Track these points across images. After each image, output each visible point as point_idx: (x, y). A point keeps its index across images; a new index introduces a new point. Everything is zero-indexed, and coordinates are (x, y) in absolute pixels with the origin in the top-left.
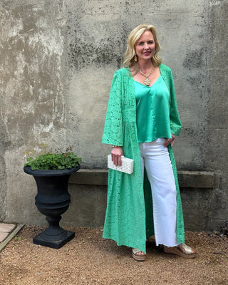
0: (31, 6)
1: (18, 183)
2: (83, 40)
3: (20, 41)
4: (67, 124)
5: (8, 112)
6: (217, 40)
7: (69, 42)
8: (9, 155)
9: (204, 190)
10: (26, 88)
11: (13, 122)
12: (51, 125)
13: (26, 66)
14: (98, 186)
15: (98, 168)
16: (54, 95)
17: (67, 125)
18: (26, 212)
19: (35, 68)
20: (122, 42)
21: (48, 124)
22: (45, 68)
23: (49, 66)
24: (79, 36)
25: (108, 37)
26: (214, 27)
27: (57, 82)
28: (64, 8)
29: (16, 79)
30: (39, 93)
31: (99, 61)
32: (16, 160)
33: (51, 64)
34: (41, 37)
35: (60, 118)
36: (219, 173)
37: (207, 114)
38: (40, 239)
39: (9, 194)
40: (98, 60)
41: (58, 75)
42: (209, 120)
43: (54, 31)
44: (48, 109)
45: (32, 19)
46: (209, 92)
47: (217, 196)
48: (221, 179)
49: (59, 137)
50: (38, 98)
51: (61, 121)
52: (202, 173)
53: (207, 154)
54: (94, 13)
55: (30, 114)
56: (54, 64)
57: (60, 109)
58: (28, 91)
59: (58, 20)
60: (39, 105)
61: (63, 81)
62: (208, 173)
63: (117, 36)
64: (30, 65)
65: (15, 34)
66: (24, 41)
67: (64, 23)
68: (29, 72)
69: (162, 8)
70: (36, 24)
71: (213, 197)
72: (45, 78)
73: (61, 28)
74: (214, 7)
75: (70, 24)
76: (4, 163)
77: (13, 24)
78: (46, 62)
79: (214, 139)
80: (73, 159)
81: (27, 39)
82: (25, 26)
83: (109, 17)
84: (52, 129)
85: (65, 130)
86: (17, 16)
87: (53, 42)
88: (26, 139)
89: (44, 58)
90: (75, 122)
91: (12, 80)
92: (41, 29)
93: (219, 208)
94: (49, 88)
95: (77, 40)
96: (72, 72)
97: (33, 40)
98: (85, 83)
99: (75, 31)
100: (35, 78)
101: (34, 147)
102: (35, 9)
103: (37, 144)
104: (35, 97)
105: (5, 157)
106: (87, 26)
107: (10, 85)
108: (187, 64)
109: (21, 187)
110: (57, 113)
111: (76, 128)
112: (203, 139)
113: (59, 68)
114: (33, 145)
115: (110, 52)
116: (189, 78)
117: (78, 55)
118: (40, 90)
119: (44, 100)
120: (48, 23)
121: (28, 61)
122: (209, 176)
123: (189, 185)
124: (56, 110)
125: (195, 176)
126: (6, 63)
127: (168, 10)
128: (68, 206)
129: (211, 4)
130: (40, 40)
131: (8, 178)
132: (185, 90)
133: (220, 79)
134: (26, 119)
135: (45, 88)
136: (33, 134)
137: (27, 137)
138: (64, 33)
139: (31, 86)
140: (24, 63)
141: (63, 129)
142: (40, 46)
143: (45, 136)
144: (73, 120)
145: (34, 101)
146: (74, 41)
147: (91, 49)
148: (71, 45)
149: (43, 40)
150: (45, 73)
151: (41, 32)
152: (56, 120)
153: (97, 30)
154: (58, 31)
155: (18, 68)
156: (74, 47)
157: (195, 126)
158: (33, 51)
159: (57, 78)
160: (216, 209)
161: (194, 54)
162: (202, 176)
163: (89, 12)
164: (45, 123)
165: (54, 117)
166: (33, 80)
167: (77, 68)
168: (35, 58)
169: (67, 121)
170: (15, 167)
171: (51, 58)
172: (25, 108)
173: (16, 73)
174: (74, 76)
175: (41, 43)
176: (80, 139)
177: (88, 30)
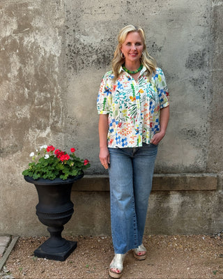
0: (26, 5)
1: (13, 193)
2: (82, 41)
3: (14, 41)
4: (65, 128)
6: (219, 41)
7: (67, 42)
9: (206, 192)
10: (21, 91)
11: (6, 127)
12: (48, 130)
13: (20, 69)
14: (98, 192)
15: (98, 174)
16: (52, 98)
17: (66, 130)
18: (21, 223)
19: (30, 70)
21: (45, 130)
22: (42, 70)
23: (46, 68)
24: (77, 37)
25: (108, 37)
26: (216, 28)
27: (55, 85)
28: (62, 7)
29: (10, 81)
30: (35, 96)
31: (100, 62)
32: (10, 168)
33: (48, 65)
34: (37, 37)
35: (57, 122)
37: (210, 116)
38: (42, 252)
40: (98, 61)
41: (56, 77)
42: (212, 121)
43: (51, 31)
44: (44, 113)
45: (27, 18)
46: (212, 93)
47: (220, 198)
49: (57, 142)
50: (33, 102)
51: (59, 125)
52: (205, 175)
53: (210, 155)
54: (94, 12)
55: (26, 118)
56: (51, 66)
57: (58, 113)
58: (23, 95)
59: (56, 20)
60: (35, 109)
61: (61, 83)
62: (212, 175)
64: (25, 67)
65: (8, 34)
66: (18, 41)
67: (61, 23)
68: (24, 74)
69: (164, 8)
70: (32, 24)
71: (216, 198)
72: (42, 80)
73: (59, 28)
74: (216, 7)
75: (68, 24)
77: (6, 23)
78: (42, 64)
79: (217, 141)
81: (21, 39)
82: (19, 26)
83: (109, 17)
84: (49, 134)
85: (63, 135)
86: (10, 15)
87: (50, 42)
88: (21, 145)
89: (40, 59)
90: (73, 127)
91: (5, 83)
92: (37, 28)
94: (45, 91)
95: (77, 40)
96: (70, 74)
97: (28, 40)
98: (85, 85)
99: (74, 31)
100: (31, 80)
102: (30, 8)
103: (33, 150)
104: (30, 100)
106: (86, 26)
107: (3, 88)
108: (190, 65)
110: (54, 117)
111: (75, 132)
112: (205, 141)
113: (57, 70)
114: (29, 151)
115: (110, 53)
116: (191, 79)
117: (75, 57)
118: (36, 93)
119: (40, 103)
120: (45, 23)
121: (23, 62)
122: (213, 178)
123: (192, 188)
124: (54, 114)
125: (199, 178)
127: (170, 10)
129: (213, 5)
130: (35, 40)
132: (188, 92)
134: (21, 124)
135: (41, 91)
136: (28, 139)
137: (22, 144)
138: (62, 33)
139: (26, 89)
140: (19, 65)
141: (61, 134)
142: (35, 46)
143: (41, 141)
144: (71, 124)
145: (30, 105)
146: (72, 42)
147: (90, 49)
148: (69, 45)
149: (39, 41)
150: (41, 75)
151: (37, 31)
152: (53, 124)
153: (97, 30)
154: (55, 32)
155: (12, 70)
156: (72, 48)
157: (197, 128)
158: (28, 52)
159: (55, 80)
160: (219, 211)
161: (196, 55)
162: (205, 178)
163: (89, 11)
164: (41, 127)
165: (51, 121)
166: (29, 82)
167: (75, 69)
168: (31, 59)
169: (65, 125)
170: (8, 175)
171: (49, 59)
172: (19, 112)
173: (9, 75)
174: (73, 78)
175: (37, 43)
176: (79, 143)
177: (87, 30)
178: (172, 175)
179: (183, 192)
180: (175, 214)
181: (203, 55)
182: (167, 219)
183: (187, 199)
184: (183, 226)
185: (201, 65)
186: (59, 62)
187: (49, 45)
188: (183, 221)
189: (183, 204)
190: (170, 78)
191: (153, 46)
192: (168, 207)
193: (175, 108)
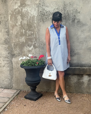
1: (18, 72)
2: (46, 10)
3: (19, 10)
4: (39, 46)
5: (14, 41)
7: (40, 10)
8: (14, 60)
10: (22, 31)
11: (16, 45)
12: (32, 47)
13: (21, 21)
16: (34, 33)
18: (21, 85)
19: (25, 22)
20: (63, 10)
21: (31, 47)
22: (30, 22)
25: (57, 8)
27: (35, 28)
30: (27, 33)
32: (17, 62)
33: (32, 20)
34: (28, 8)
35: (36, 44)
38: (27, 97)
39: (14, 77)
41: (35, 25)
43: (33, 6)
44: (31, 40)
49: (36, 52)
51: (36, 45)
55: (23, 42)
56: (33, 20)
57: (36, 40)
59: (35, 1)
60: (27, 38)
61: (38, 27)
63: (61, 7)
64: (23, 21)
65: (17, 7)
66: (20, 10)
67: (37, 2)
68: (23, 24)
70: (26, 3)
72: (30, 26)
73: (36, 4)
75: (40, 3)
76: (12, 63)
77: (16, 3)
78: (30, 19)
80: (42, 62)
81: (22, 9)
82: (21, 4)
84: (32, 49)
87: (33, 10)
89: (29, 17)
91: (16, 28)
92: (28, 5)
94: (31, 30)
95: (43, 9)
96: (41, 23)
97: (24, 10)
99: (43, 5)
100: (25, 26)
103: (26, 55)
104: (25, 34)
105: (13, 61)
106: (48, 3)
107: (14, 30)
109: (19, 74)
110: (35, 41)
111: (43, 48)
113: (36, 22)
117: (43, 16)
118: (27, 31)
119: (29, 36)
120: (31, 2)
121: (22, 19)
124: (34, 40)
126: (13, 20)
128: (39, 82)
131: (14, 70)
134: (21, 44)
135: (29, 31)
136: (24, 50)
137: (22, 52)
138: (38, 7)
139: (24, 30)
140: (21, 20)
141: (37, 48)
142: (27, 12)
143: (29, 51)
144: (41, 44)
145: (25, 36)
146: (42, 10)
147: (49, 13)
148: (41, 12)
149: (29, 10)
150: (30, 24)
151: (28, 6)
152: (34, 44)
153: (52, 4)
154: (35, 6)
155: (18, 22)
156: (42, 13)
158: (24, 15)
159: (35, 26)
164: (30, 46)
165: (33, 43)
166: (25, 27)
167: (43, 22)
168: (25, 18)
169: (39, 45)
170: (17, 65)
171: (32, 17)
172: (21, 39)
173: (17, 24)
174: (42, 25)
175: (28, 11)
176: (45, 53)
177: (48, 5)
178: (84, 68)
179: (89, 75)
180: (86, 85)
182: (82, 87)
183: (90, 78)
184: (89, 90)
186: (37, 19)
187: (32, 11)
188: (89, 88)
189: (89, 81)
190: (83, 25)
191: (76, 11)
192: (83, 81)
193: (86, 38)
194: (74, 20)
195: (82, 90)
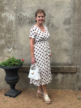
0: (2, 1)
2: (23, 15)
6: (76, 13)
9: (72, 73)
10: (1, 34)
12: (11, 48)
16: (12, 36)
17: (18, 49)
18: (2, 83)
19: (4, 26)
21: (10, 48)
22: (8, 26)
24: (21, 13)
25: (33, 13)
26: (75, 8)
27: (13, 32)
28: (15, 2)
30: (6, 36)
31: (30, 23)
33: (11, 24)
34: (7, 13)
35: (14, 46)
36: (78, 67)
37: (73, 43)
38: (7, 94)
41: (14, 28)
42: (74, 45)
43: (11, 11)
44: (10, 42)
45: (3, 6)
46: (74, 34)
47: (77, 76)
48: (79, 68)
49: (15, 53)
50: (6, 38)
51: (15, 47)
52: (71, 66)
53: (73, 59)
54: (27, 3)
55: (3, 44)
56: (12, 24)
57: (15, 42)
59: (13, 7)
60: (6, 41)
61: (16, 31)
62: (74, 66)
64: (2, 25)
67: (15, 8)
68: (2, 28)
69: (54, 1)
70: (4, 8)
71: (76, 76)
73: (14, 10)
75: (18, 8)
78: (9, 24)
79: (76, 53)
81: (1, 14)
83: (33, 5)
84: (11, 50)
85: (17, 50)
87: (11, 15)
89: (8, 22)
90: (21, 47)
92: (6, 10)
93: (79, 80)
94: (10, 34)
96: (19, 27)
97: (3, 15)
98: (24, 32)
99: (20, 11)
101: (5, 57)
102: (4, 3)
103: (6, 56)
104: (5, 37)
106: (24, 9)
108: (65, 23)
111: (21, 49)
112: (71, 53)
113: (14, 26)
114: (5, 56)
115: (34, 19)
116: (65, 29)
117: (21, 21)
118: (7, 35)
119: (8, 38)
120: (9, 8)
121: (2, 23)
122: (74, 68)
123: (66, 71)
124: (13, 43)
125: (69, 68)
127: (56, 2)
128: (18, 81)
130: (6, 15)
132: (64, 34)
133: (78, 29)
134: (1, 46)
135: (8, 34)
136: (4, 52)
137: (2, 54)
138: (16, 12)
139: (3, 33)
140: (0, 24)
143: (9, 53)
144: (20, 46)
145: (4, 39)
147: (26, 18)
148: (18, 16)
150: (8, 28)
151: (6, 11)
153: (29, 10)
154: (13, 11)
156: (19, 17)
157: (68, 48)
158: (3, 19)
159: (13, 30)
160: (77, 81)
161: (67, 19)
162: (71, 67)
163: (25, 3)
164: (9, 48)
165: (12, 46)
166: (4, 31)
167: (21, 26)
168: (4, 22)
169: (18, 47)
171: (11, 22)
174: (20, 29)
175: (7, 16)
176: (23, 54)
177: (25, 10)
178: (58, 66)
179: (63, 73)
180: (60, 82)
181: (70, 19)
182: (57, 83)
183: (64, 75)
184: (63, 86)
185: (69, 23)
186: (15, 23)
189: (63, 78)
190: (57, 28)
191: (50, 16)
192: (57, 78)
193: (59, 40)
194: (48, 24)
195: (57, 87)
